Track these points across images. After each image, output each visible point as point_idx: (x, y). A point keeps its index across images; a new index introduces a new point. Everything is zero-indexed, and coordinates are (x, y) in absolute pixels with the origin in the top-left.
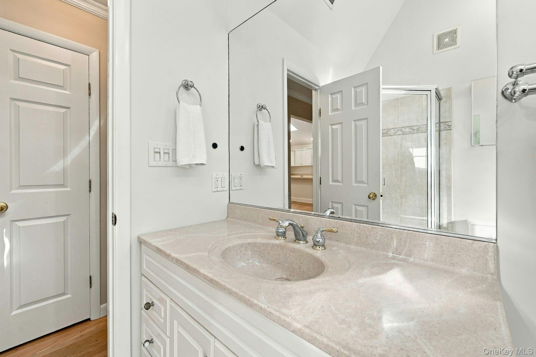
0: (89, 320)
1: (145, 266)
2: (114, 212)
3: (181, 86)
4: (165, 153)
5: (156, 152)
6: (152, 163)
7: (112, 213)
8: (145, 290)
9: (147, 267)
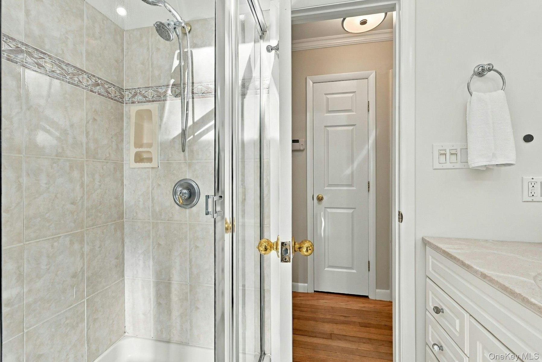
0: (367, 297)
1: (431, 269)
2: (401, 211)
3: (473, 75)
4: (452, 154)
5: (441, 154)
6: (437, 166)
7: (399, 211)
8: (430, 292)
9: (433, 269)
